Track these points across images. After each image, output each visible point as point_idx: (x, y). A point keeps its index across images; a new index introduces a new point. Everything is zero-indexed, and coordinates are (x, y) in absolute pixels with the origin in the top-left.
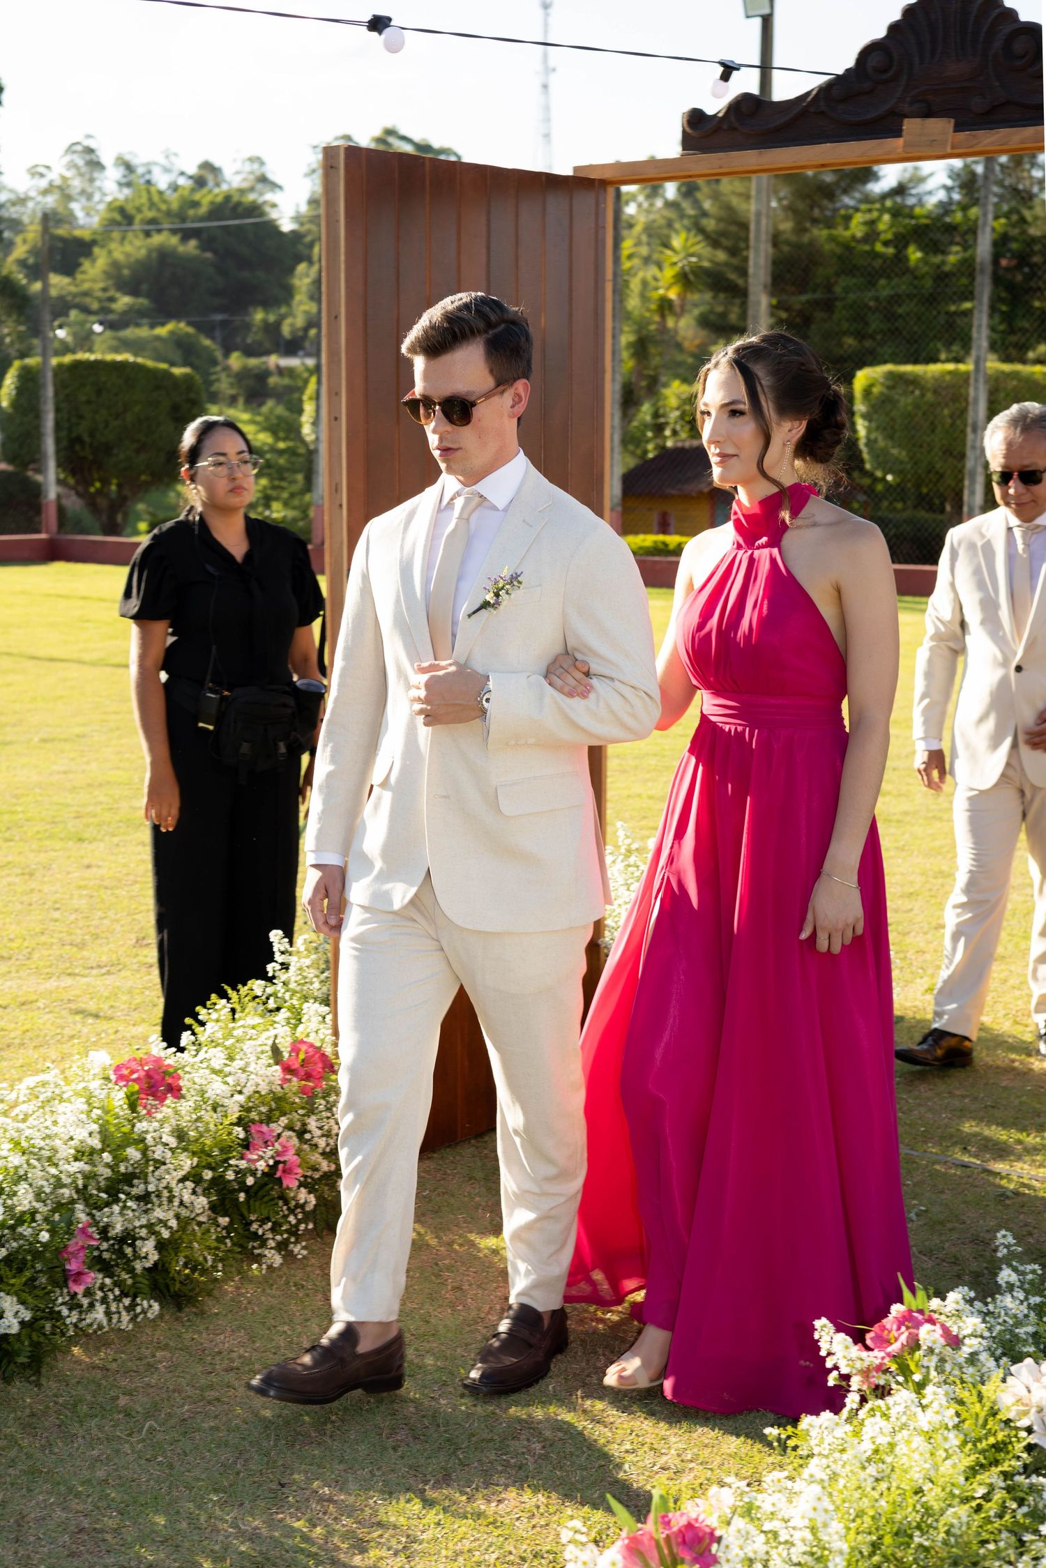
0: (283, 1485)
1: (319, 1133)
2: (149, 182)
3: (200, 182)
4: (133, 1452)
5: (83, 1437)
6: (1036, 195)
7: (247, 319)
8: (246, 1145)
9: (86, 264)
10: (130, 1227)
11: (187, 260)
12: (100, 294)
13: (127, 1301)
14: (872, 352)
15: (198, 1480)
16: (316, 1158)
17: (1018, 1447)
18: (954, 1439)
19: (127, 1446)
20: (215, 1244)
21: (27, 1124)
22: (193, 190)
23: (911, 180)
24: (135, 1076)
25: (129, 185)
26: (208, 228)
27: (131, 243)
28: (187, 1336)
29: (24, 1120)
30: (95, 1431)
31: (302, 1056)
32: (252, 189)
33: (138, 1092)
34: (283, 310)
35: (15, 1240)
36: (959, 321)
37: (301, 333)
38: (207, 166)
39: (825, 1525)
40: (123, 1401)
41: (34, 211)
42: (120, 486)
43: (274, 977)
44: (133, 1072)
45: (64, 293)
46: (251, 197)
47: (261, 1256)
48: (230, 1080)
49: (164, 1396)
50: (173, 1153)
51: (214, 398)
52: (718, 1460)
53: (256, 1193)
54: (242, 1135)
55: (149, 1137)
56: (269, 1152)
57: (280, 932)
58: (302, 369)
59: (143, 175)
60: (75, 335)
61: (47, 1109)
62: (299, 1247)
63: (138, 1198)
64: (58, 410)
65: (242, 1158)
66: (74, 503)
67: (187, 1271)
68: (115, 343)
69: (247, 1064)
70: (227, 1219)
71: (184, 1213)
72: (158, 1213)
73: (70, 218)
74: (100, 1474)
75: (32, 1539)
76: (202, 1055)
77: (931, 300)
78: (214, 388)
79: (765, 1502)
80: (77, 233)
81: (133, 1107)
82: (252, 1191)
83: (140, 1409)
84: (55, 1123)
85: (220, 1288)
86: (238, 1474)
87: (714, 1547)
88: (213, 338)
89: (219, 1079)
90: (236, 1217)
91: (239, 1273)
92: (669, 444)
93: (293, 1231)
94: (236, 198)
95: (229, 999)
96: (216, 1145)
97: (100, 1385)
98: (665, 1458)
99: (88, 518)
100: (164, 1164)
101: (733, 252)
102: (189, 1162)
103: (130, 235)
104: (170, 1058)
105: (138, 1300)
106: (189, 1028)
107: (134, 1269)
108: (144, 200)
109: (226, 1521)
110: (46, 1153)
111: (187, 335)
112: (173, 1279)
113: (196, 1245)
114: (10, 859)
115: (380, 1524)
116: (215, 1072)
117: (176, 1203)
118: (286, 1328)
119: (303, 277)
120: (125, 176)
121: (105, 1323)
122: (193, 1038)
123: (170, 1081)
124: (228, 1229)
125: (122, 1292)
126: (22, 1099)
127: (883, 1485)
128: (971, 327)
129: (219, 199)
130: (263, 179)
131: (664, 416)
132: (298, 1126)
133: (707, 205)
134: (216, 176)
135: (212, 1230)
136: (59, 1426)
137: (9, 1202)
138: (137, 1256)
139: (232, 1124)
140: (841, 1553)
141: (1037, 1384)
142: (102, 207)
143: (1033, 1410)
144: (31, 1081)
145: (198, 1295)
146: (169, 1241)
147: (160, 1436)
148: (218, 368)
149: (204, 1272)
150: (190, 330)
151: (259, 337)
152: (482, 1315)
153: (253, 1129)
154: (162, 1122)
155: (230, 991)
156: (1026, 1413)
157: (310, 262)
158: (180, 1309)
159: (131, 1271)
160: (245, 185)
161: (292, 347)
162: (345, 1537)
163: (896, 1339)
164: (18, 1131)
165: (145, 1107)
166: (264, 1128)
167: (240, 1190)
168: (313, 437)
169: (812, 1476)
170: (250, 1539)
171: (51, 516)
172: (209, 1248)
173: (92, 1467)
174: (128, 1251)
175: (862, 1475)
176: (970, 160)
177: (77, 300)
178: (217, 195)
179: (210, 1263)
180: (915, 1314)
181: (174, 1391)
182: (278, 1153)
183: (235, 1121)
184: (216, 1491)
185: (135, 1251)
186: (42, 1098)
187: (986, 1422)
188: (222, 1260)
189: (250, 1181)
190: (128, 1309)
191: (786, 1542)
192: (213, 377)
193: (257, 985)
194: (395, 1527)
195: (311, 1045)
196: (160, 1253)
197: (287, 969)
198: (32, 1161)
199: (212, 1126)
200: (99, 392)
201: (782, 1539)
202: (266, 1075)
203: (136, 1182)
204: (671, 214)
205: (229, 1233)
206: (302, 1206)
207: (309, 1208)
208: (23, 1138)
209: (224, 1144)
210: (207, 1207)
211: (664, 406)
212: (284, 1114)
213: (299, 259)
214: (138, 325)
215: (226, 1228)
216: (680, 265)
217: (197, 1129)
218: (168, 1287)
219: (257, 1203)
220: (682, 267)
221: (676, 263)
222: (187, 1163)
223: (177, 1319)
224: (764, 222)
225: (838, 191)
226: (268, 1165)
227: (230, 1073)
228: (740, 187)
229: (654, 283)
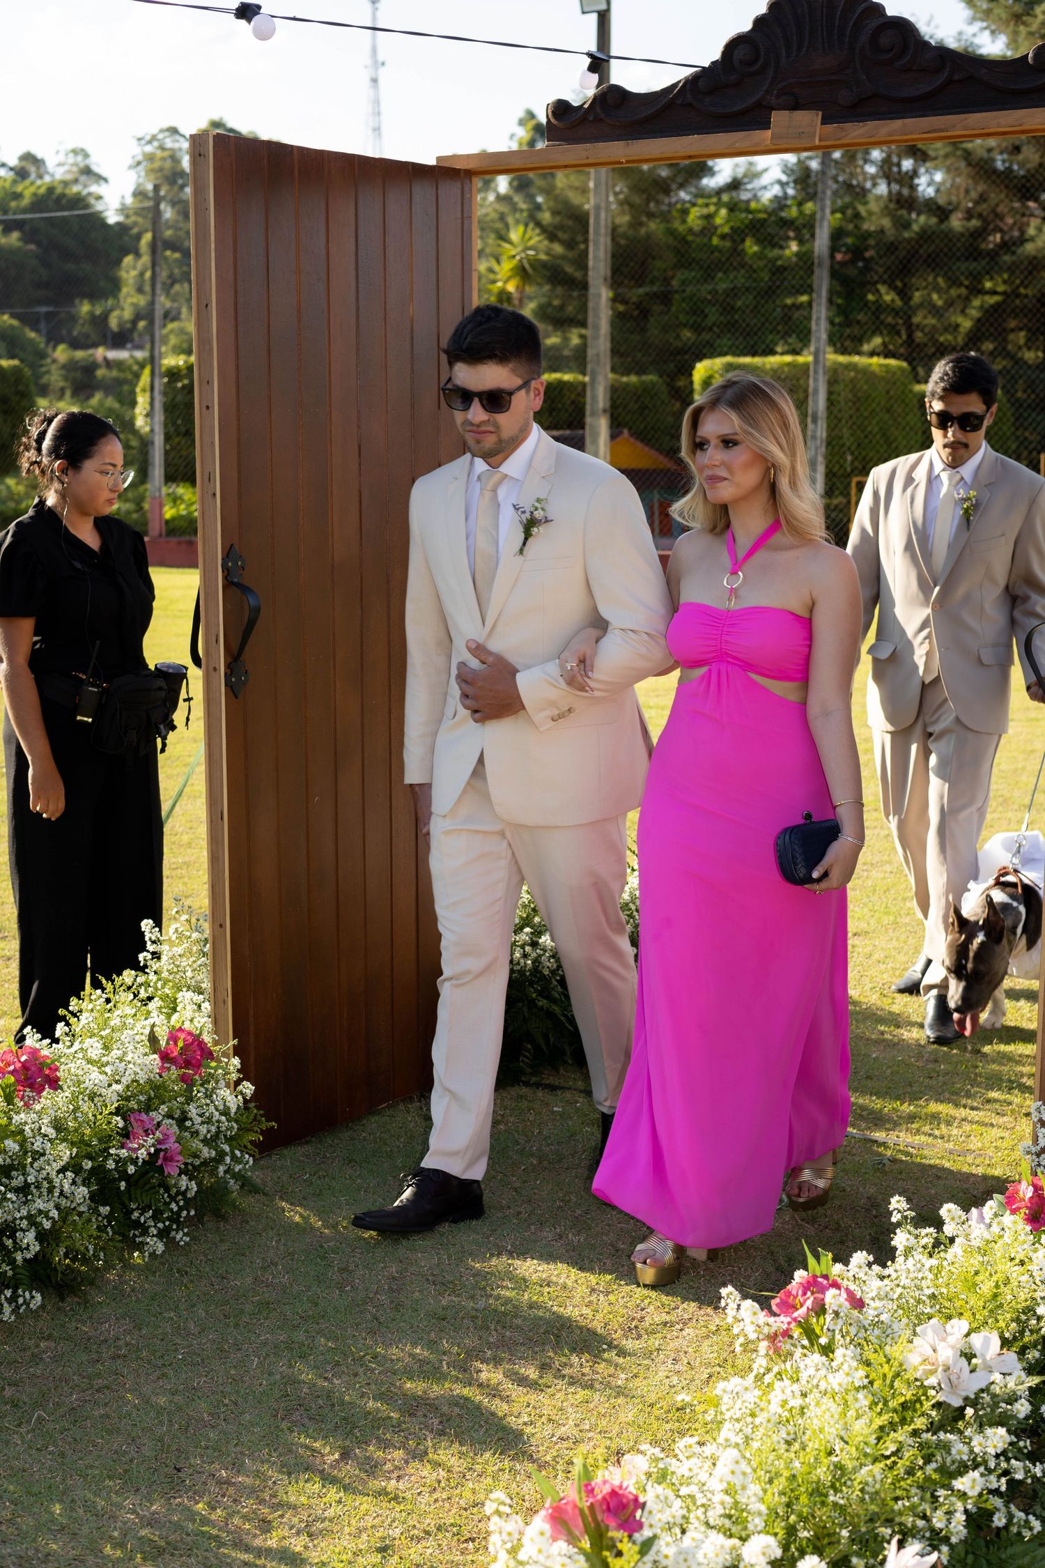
0: (179, 1470)
1: (199, 1120)
3: (21, 173)
4: (23, 1442)
6: (869, 191)
7: (73, 311)
8: (126, 1134)
10: (10, 1218)
11: (10, 253)
13: (9, 1292)
14: (710, 344)
15: (92, 1467)
16: (196, 1144)
17: (927, 1405)
18: (864, 1400)
19: (15, 1436)
20: (96, 1233)
22: (14, 182)
23: (745, 176)
24: (12, 1068)
26: (32, 219)
28: (71, 1326)
31: (180, 1044)
32: (76, 181)
33: (13, 1084)
34: (110, 302)
36: (796, 315)
37: (128, 326)
38: (29, 158)
39: (744, 1488)
40: (9, 1392)
43: (146, 966)
44: (9, 1064)
46: (75, 189)
47: (143, 1244)
48: (108, 1069)
49: (52, 1385)
50: (52, 1144)
51: (44, 391)
52: (616, 1430)
53: (137, 1182)
54: (121, 1124)
55: (27, 1128)
56: (150, 1141)
57: (151, 921)
58: (131, 361)
62: (181, 1233)
63: (17, 1190)
65: (122, 1147)
67: (68, 1261)
69: (125, 1053)
70: (108, 1208)
71: (64, 1202)
72: (40, 1204)
76: (76, 1046)
77: (770, 292)
78: (44, 380)
79: (680, 1468)
81: (9, 1100)
82: (133, 1180)
83: (27, 1400)
85: (102, 1277)
86: (132, 1460)
87: (638, 1514)
88: (38, 331)
89: (96, 1069)
90: (118, 1206)
91: (121, 1261)
93: (175, 1218)
94: (59, 190)
95: (103, 989)
96: (96, 1135)
98: (563, 1429)
100: (43, 1154)
101: (570, 245)
102: (69, 1153)
104: (45, 1049)
105: (20, 1291)
106: (63, 1018)
107: (15, 1260)
109: (123, 1508)
111: (12, 327)
112: (55, 1269)
113: (77, 1235)
115: (280, 1505)
116: (90, 1061)
117: (56, 1194)
118: (171, 1315)
119: (131, 269)
122: (67, 1029)
123: (47, 1072)
124: (109, 1217)
125: (3, 1284)
127: (797, 1446)
128: (809, 318)
129: (42, 191)
130: (87, 171)
132: (177, 1114)
133: (541, 199)
134: (38, 168)
135: (94, 1220)
138: (18, 1247)
139: (111, 1113)
140: (760, 1514)
141: (943, 1344)
143: (940, 1369)
145: (80, 1284)
146: (50, 1230)
147: (51, 1426)
148: (49, 360)
150: (15, 322)
151: (86, 329)
152: (371, 1295)
153: (132, 1118)
154: (39, 1113)
155: (104, 981)
156: (933, 1372)
157: (138, 255)
158: (62, 1300)
159: (12, 1262)
160: (69, 177)
161: (120, 339)
162: (245, 1518)
163: (802, 1306)
165: (22, 1099)
166: (144, 1117)
167: (120, 1180)
168: (147, 429)
169: (727, 1440)
170: (149, 1524)
172: (91, 1236)
174: (9, 1243)
175: (775, 1438)
176: (805, 154)
178: (39, 187)
179: (91, 1252)
180: (820, 1280)
181: (61, 1380)
182: (159, 1142)
183: (114, 1111)
184: (111, 1478)
185: (15, 1242)
187: (892, 1382)
188: (103, 1249)
189: (131, 1169)
190: (12, 1300)
191: (703, 1505)
192: (44, 369)
193: (128, 976)
194: (295, 1507)
195: (190, 1033)
196: (41, 1243)
197: (159, 958)
199: (91, 1116)
201: (699, 1503)
202: (143, 1064)
203: (14, 1173)
204: (504, 208)
205: (109, 1222)
206: (184, 1193)
207: (190, 1195)
209: (104, 1133)
210: (87, 1196)
212: (164, 1103)
213: (126, 252)
215: (106, 1217)
216: (518, 258)
217: (76, 1119)
218: (49, 1277)
219: (139, 1192)
220: (520, 261)
221: (514, 257)
222: (65, 1153)
223: (59, 1309)
224: (603, 215)
225: (674, 186)
226: (149, 1154)
227: (108, 1063)
228: (575, 179)
229: (492, 276)
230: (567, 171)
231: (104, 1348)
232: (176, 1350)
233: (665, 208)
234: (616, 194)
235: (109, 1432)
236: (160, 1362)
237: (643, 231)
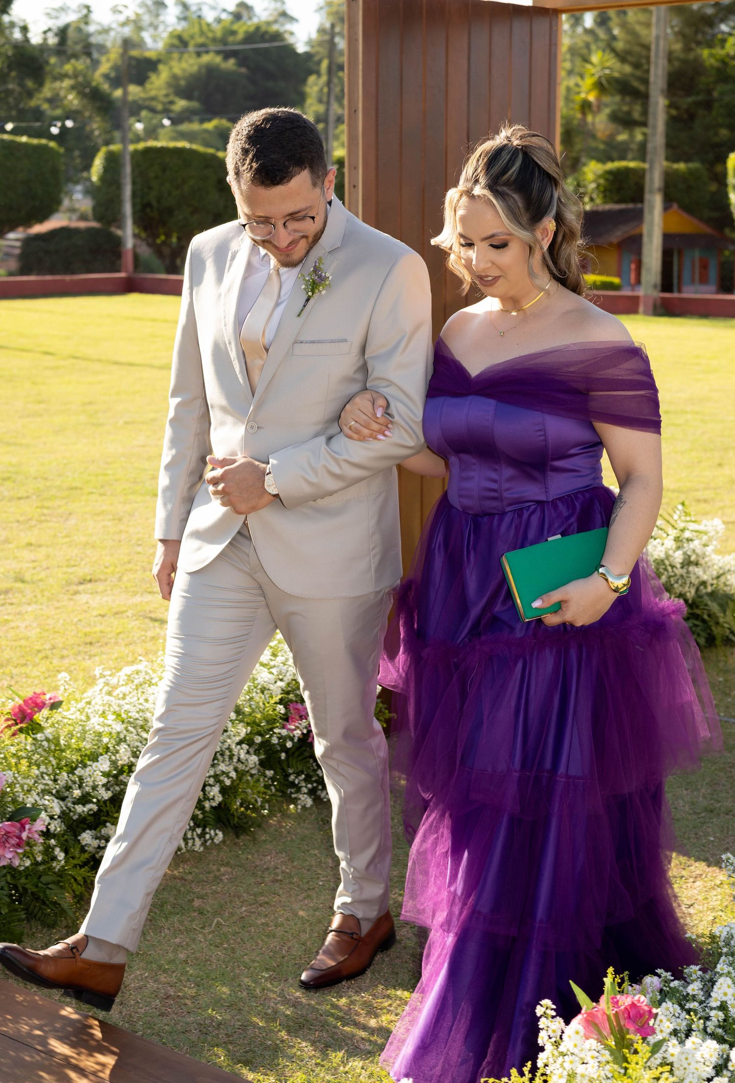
2: (199, 17)
3: (237, 16)
4: (206, 940)
5: (169, 929)
8: (286, 718)
9: (153, 77)
11: (228, 74)
12: (162, 99)
13: (199, 831)
15: (254, 961)
19: (200, 935)
20: (263, 790)
21: (126, 701)
22: (232, 23)
25: (185, 19)
26: (243, 50)
27: (186, 61)
28: (244, 857)
29: (124, 698)
30: (177, 925)
32: (276, 22)
35: (117, 785)
38: (243, 5)
40: (197, 903)
41: (115, 39)
42: (179, 238)
45: (136, 98)
46: (275, 28)
47: (297, 799)
48: (274, 671)
49: (228, 900)
50: (233, 723)
53: (293, 753)
54: (283, 711)
56: (303, 724)
59: (195, 12)
60: (145, 129)
61: (140, 690)
64: (134, 183)
65: (284, 727)
66: (145, 251)
67: (242, 809)
68: (174, 134)
70: (272, 772)
71: (241, 767)
72: (223, 767)
73: (141, 44)
74: (182, 956)
75: (132, 1002)
80: (148, 54)
82: (290, 752)
83: (209, 909)
84: (146, 700)
85: (267, 822)
86: (283, 957)
87: (652, 1021)
89: (266, 670)
90: (279, 770)
91: (280, 811)
92: (588, 208)
94: (264, 28)
96: (264, 718)
97: (180, 891)
99: (156, 262)
101: (637, 66)
102: (244, 730)
103: (186, 56)
105: (207, 830)
107: (204, 807)
108: (196, 30)
109: (275, 992)
110: (140, 723)
112: (233, 815)
113: (249, 791)
114: (104, 508)
115: (389, 997)
117: (235, 760)
118: (316, 852)
119: (314, 86)
120: (182, 12)
121: (183, 846)
124: (273, 779)
125: (195, 824)
126: (122, 682)
129: (252, 29)
130: (284, 14)
131: (585, 187)
133: (616, 31)
134: (249, 12)
135: (261, 780)
136: (151, 921)
137: (113, 758)
138: (206, 798)
139: (276, 703)
142: (165, 35)
144: (128, 670)
145: (250, 827)
146: (230, 787)
147: (225, 929)
149: (255, 809)
153: (291, 706)
157: (319, 74)
158: (238, 837)
159: (202, 809)
160: (271, 19)
162: (363, 1005)
164: (119, 706)
166: (299, 706)
167: (281, 751)
170: (294, 1006)
171: (128, 260)
172: (259, 792)
173: (175, 951)
177: (147, 103)
178: (249, 26)
179: (259, 804)
181: (234, 896)
183: (278, 701)
184: (267, 970)
186: (136, 682)
188: (268, 801)
189: (289, 744)
190: (200, 836)
194: (401, 999)
196: (223, 795)
198: (130, 728)
199: (261, 704)
200: (164, 170)
204: (588, 38)
205: (273, 782)
208: (123, 711)
209: (270, 717)
210: (257, 763)
211: (584, 180)
213: (310, 72)
214: (190, 121)
215: (271, 778)
216: (597, 76)
217: (250, 706)
218: (229, 820)
219: (294, 761)
220: (600, 77)
221: (593, 75)
222: (243, 731)
223: (235, 844)
224: (662, 43)
225: (716, 21)
226: (303, 734)
227: (274, 666)
228: (642, 17)
229: (577, 89)
230: (635, 9)
231: (266, 873)
232: (318, 878)
233: (708, 37)
234: (672, 27)
235: (268, 936)
236: (306, 887)
237: (691, 56)
